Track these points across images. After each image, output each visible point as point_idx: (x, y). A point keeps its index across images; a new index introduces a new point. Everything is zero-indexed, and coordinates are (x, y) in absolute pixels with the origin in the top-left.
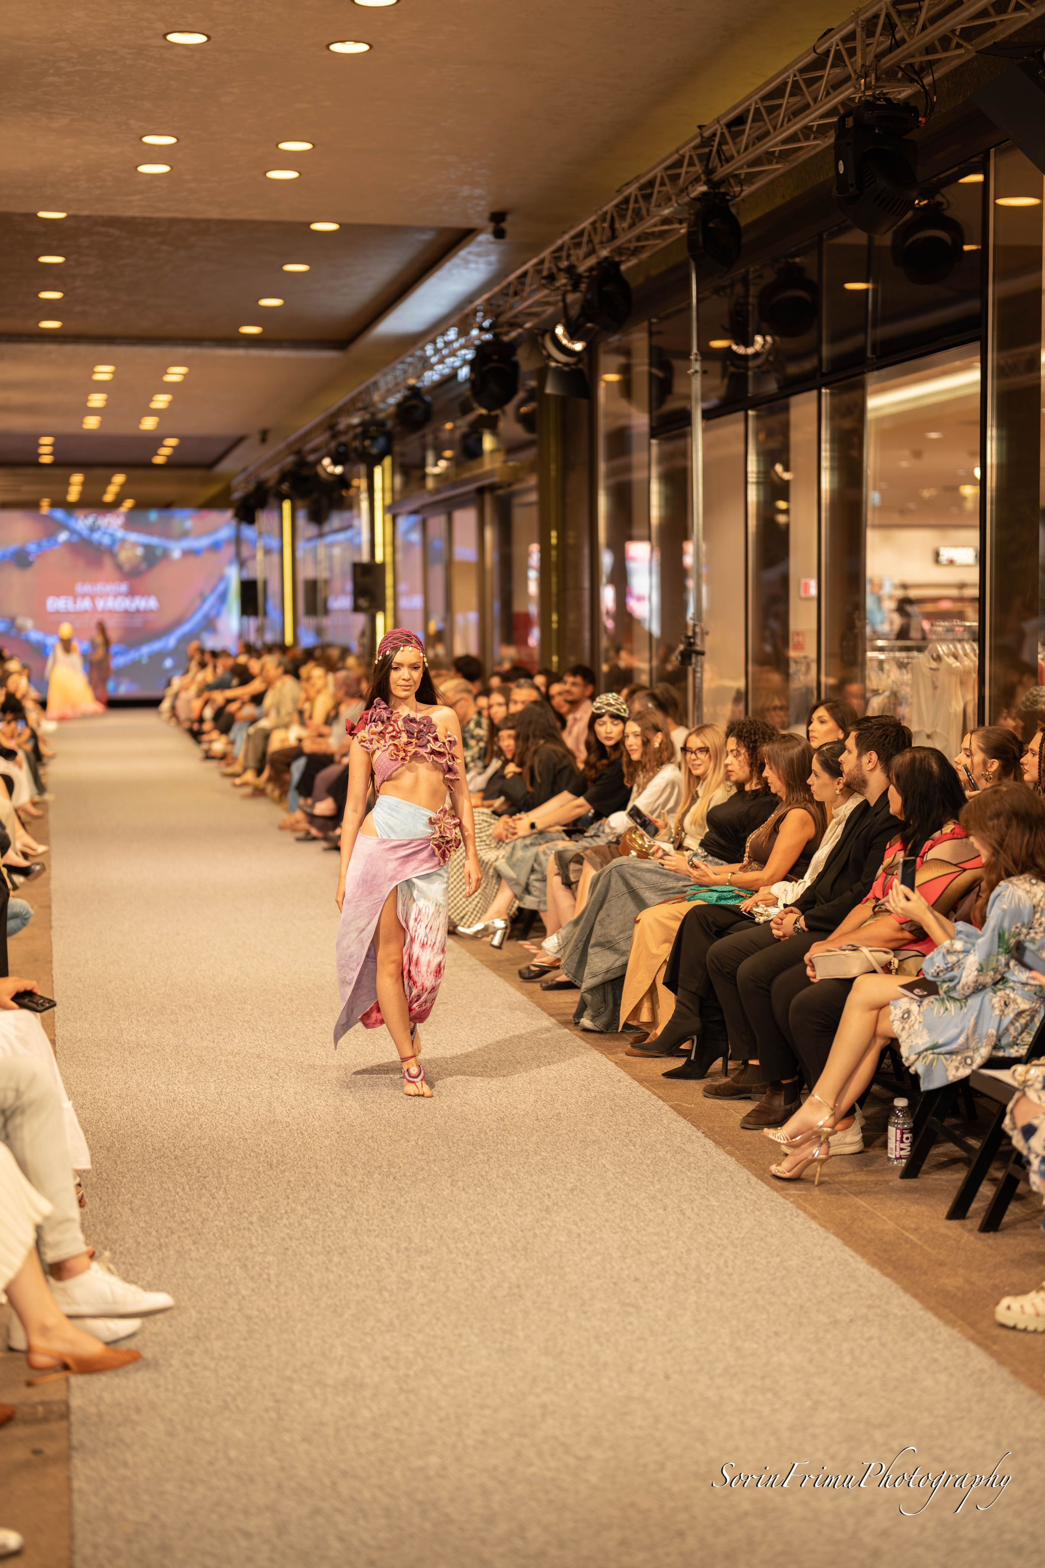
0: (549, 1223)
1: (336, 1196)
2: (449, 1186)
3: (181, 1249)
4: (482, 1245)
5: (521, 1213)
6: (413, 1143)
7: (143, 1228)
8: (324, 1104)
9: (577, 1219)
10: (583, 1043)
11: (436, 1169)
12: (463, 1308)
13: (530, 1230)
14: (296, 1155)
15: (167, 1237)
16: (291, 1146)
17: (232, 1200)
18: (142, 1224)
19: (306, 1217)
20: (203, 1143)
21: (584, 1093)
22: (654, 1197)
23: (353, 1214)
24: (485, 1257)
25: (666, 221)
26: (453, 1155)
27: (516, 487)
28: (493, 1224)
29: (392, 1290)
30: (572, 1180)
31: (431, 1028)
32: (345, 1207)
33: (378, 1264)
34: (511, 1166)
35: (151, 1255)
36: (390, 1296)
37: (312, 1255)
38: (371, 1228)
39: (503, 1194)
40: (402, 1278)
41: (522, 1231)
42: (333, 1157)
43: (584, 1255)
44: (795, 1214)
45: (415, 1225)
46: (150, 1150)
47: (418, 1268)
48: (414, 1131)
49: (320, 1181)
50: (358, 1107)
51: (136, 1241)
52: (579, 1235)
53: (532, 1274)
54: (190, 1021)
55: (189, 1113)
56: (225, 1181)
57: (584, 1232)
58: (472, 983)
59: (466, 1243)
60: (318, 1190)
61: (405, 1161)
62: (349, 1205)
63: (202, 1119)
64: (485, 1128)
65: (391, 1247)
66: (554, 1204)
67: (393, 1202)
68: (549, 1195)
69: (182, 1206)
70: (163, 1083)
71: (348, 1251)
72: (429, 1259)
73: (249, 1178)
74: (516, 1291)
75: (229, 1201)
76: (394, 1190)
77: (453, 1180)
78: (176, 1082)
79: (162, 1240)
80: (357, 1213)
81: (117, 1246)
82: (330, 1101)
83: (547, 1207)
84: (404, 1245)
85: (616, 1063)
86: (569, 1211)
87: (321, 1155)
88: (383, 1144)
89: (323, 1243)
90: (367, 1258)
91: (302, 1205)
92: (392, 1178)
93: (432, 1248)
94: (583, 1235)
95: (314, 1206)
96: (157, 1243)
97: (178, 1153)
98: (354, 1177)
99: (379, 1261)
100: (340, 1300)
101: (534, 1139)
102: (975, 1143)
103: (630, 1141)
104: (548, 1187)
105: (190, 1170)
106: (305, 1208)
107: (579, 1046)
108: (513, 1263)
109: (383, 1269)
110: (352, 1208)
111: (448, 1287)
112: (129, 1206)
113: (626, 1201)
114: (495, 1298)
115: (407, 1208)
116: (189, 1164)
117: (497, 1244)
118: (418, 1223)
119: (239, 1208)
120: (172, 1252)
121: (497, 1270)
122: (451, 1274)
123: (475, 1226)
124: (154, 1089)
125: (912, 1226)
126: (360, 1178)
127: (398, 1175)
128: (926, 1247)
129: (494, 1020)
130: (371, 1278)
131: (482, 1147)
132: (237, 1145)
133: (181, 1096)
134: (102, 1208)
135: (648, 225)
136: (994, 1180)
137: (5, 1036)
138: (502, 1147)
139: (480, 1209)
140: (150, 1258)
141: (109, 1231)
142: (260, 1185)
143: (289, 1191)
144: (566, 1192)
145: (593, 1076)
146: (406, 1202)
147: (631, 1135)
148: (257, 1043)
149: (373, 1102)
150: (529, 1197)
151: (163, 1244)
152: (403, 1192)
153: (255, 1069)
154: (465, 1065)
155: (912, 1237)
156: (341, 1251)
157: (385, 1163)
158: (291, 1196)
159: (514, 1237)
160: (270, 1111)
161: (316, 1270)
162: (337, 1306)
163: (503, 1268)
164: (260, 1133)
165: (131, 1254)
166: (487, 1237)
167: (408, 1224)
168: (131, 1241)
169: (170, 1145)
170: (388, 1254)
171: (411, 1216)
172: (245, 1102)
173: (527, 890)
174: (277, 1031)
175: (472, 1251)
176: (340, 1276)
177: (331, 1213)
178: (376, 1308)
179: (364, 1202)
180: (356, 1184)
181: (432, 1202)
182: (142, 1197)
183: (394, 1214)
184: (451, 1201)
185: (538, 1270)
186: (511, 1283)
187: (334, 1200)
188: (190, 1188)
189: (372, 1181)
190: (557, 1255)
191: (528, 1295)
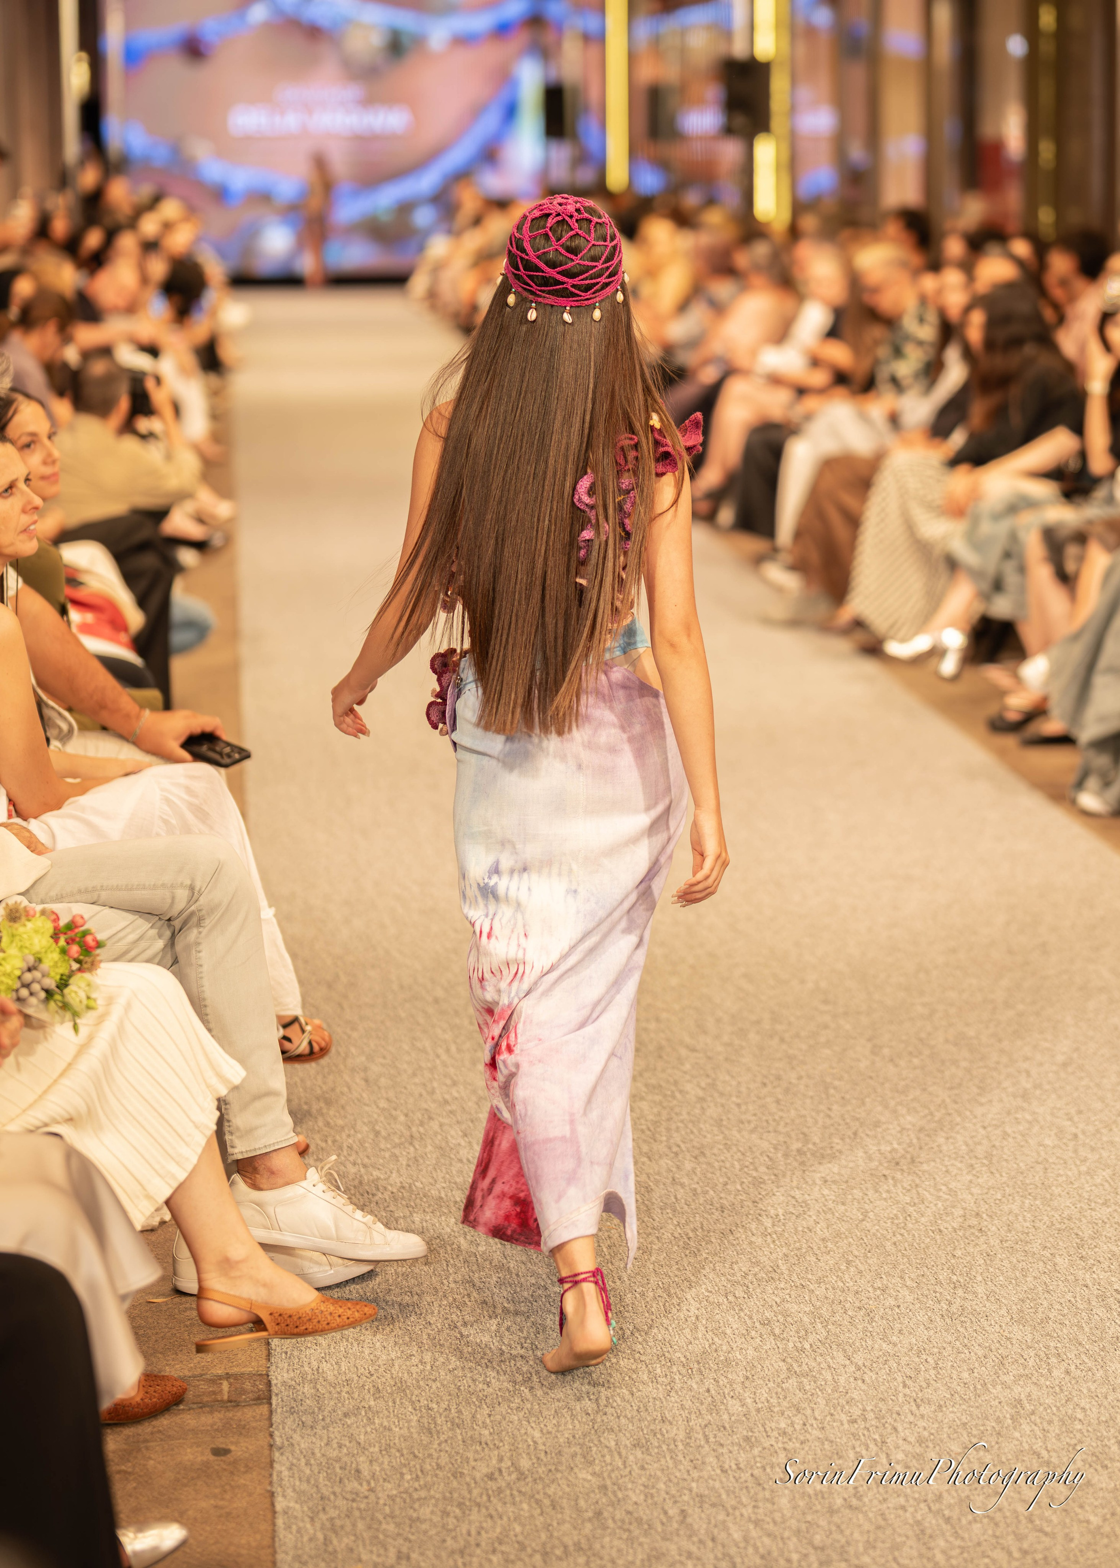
0: (1029, 1117)
1: (687, 1066)
2: (867, 1053)
3: (443, 1145)
4: (921, 1148)
5: (983, 1100)
7: (383, 1109)
9: (1073, 1111)
11: (848, 1027)
12: (889, 1246)
13: (996, 1127)
15: (422, 1124)
18: (383, 1104)
19: (642, 1099)
23: (716, 1095)
24: (925, 1167)
28: (938, 1115)
29: (777, 1215)
30: (1064, 1050)
32: (703, 1084)
33: (755, 1174)
34: (967, 1025)
35: (397, 1151)
36: (773, 1225)
37: (650, 1159)
38: (743, 1117)
39: (952, 1069)
40: (793, 1197)
41: (984, 1128)
43: (1083, 1168)
45: (814, 1114)
46: (394, 987)
47: (818, 1182)
49: (664, 1043)
51: (374, 1130)
52: (1076, 1136)
53: (999, 1196)
57: (1084, 1132)
59: (896, 1146)
60: (660, 1057)
64: (925, 964)
65: (775, 1148)
66: (1037, 1086)
67: (779, 1078)
68: (1027, 1072)
69: (445, 1076)
71: (708, 1153)
72: (836, 1170)
74: (974, 1221)
76: (781, 1059)
77: (874, 1046)
79: (414, 1129)
80: (722, 1094)
81: (344, 1136)
83: (1024, 1090)
84: (798, 1145)
86: (1060, 1097)
88: (763, 986)
89: (667, 1141)
90: (737, 1165)
92: (776, 1040)
93: (840, 1152)
94: (1081, 1136)
96: (407, 1133)
97: (440, 993)
98: (717, 1037)
99: (756, 1169)
100: (694, 1230)
101: (1004, 983)
105: (457, 1021)
108: (969, 1177)
109: (764, 1182)
110: (713, 1085)
111: (865, 1214)
112: (362, 1074)
114: (940, 1231)
115: (802, 1087)
117: (944, 1148)
118: (818, 1112)
120: (430, 1148)
121: (944, 1188)
122: (871, 1193)
123: (909, 1118)
126: (726, 1038)
127: (786, 1036)
130: (744, 1197)
134: (320, 1078)
137: (168, 801)
139: (917, 1092)
140: (395, 1157)
141: (332, 1113)
144: (1054, 1068)
146: (800, 1078)
150: (995, 1074)
151: (417, 1135)
152: (795, 1062)
156: (697, 1152)
157: (766, 1016)
159: (972, 1137)
161: (657, 1182)
162: (689, 1238)
163: (953, 1185)
165: (365, 1149)
166: (928, 1135)
167: (803, 1112)
168: (365, 1129)
170: (770, 1159)
171: (808, 1101)
173: (998, 586)
175: (903, 1157)
176: (694, 1192)
177: (681, 1092)
178: (751, 1243)
179: (733, 1077)
180: (720, 1048)
181: (841, 1079)
182: (382, 1060)
183: (780, 1097)
184: (871, 1078)
185: (1008, 1190)
186: (965, 1209)
187: (685, 1073)
188: (457, 1049)
189: (744, 1044)
190: (1039, 1168)
191: (994, 1228)
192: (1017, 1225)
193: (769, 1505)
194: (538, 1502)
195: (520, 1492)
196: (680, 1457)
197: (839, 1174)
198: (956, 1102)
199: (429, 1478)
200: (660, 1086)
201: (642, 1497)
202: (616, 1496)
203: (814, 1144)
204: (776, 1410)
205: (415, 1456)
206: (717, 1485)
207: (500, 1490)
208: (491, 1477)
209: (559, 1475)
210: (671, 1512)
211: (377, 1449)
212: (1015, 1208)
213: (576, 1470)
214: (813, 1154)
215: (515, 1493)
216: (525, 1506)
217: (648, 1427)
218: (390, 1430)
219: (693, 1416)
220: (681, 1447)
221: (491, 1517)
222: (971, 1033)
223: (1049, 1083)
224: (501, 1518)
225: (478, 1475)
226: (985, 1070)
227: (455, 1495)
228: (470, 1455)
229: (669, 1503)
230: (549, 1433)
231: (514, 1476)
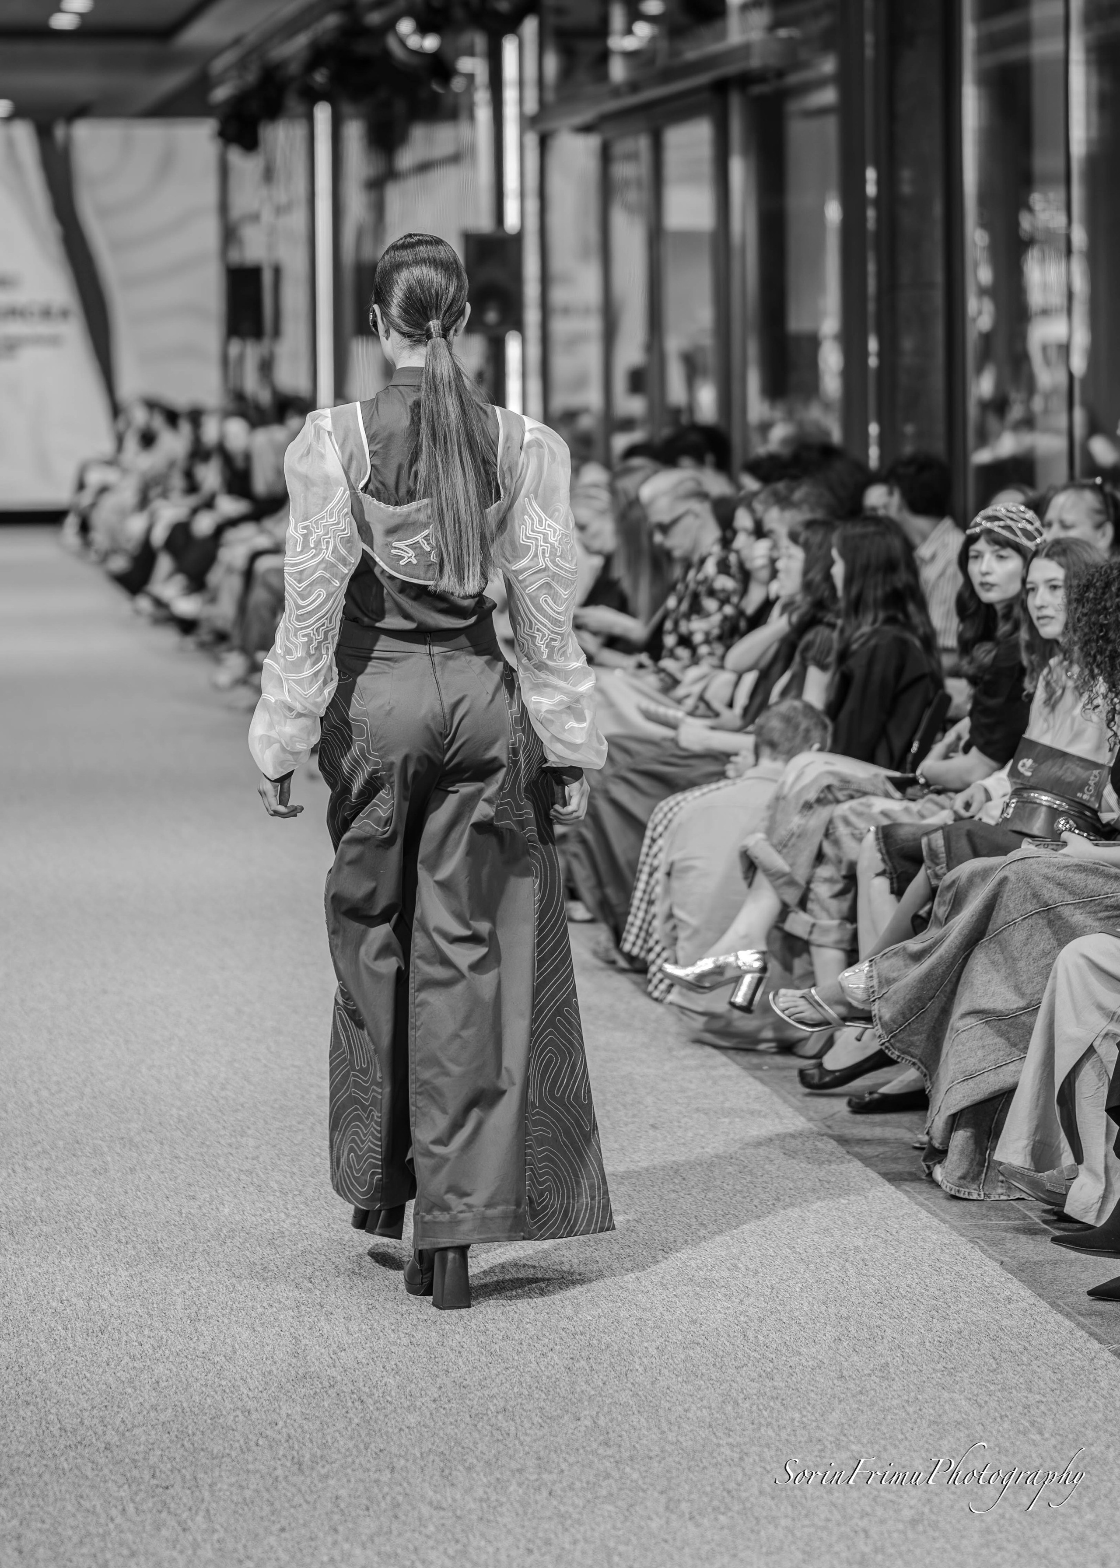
1: (431, 1528)
2: (661, 1510)
6: (588, 1422)
8: (405, 1341)
10: (936, 1222)
11: (635, 1476)
14: (351, 1445)
16: (340, 1425)
17: (221, 1534)
20: (162, 1417)
21: (937, 1325)
22: (1082, 1539)
26: (669, 1448)
27: (793, 79)
30: (912, 1503)
31: (623, 1189)
39: (771, 1529)
42: (425, 1449)
46: (55, 1430)
48: (591, 1399)
49: (400, 1498)
50: (475, 1349)
54: (132, 1170)
55: (133, 1358)
56: (207, 1494)
58: (706, 1096)
60: (396, 1517)
61: (572, 1459)
62: (459, 1547)
63: (160, 1369)
64: (734, 1394)
66: (876, 1551)
67: (548, 1542)
68: (865, 1531)
69: (121, 1545)
70: (80, 1295)
73: (257, 1491)
75: (216, 1537)
76: (550, 1518)
77: (670, 1500)
78: (106, 1293)
82: (418, 1335)
83: (863, 1555)
85: (1002, 1263)
87: (401, 1446)
88: (527, 1425)
91: (364, 1547)
92: (545, 1493)
95: (388, 1548)
97: (112, 1437)
98: (469, 1490)
101: (835, 1416)
103: (1033, 1424)
104: (864, 1515)
105: (135, 1473)
106: (369, 1553)
107: (925, 1228)
110: (464, 1552)
112: (14, 1543)
113: (1025, 1545)
115: (578, 1554)
116: (134, 1461)
119: (235, 1550)
124: (60, 1307)
126: (480, 1492)
127: (557, 1488)
129: (751, 1172)
131: (729, 1431)
132: (230, 1423)
133: (116, 1323)
138: (770, 1432)
139: (726, 1559)
142: (277, 1505)
143: (336, 1517)
144: (901, 1526)
145: (954, 1289)
146: (575, 1542)
147: (1034, 1411)
148: (268, 1215)
149: (506, 1338)
150: (824, 1535)
152: (569, 1522)
153: (264, 1269)
154: (693, 1263)
157: (531, 1463)
158: (341, 1528)
160: (296, 1355)
164: (277, 1399)
169: (96, 1421)
172: (245, 1335)
174: (309, 1191)
179: (490, 1542)
180: (472, 1505)
181: (627, 1543)
182: (39, 1525)
184: (666, 1541)
187: (428, 1537)
188: (137, 1509)
189: (504, 1500)
200: (397, 1554)
223: (893, 1545)
226: (812, 1530)
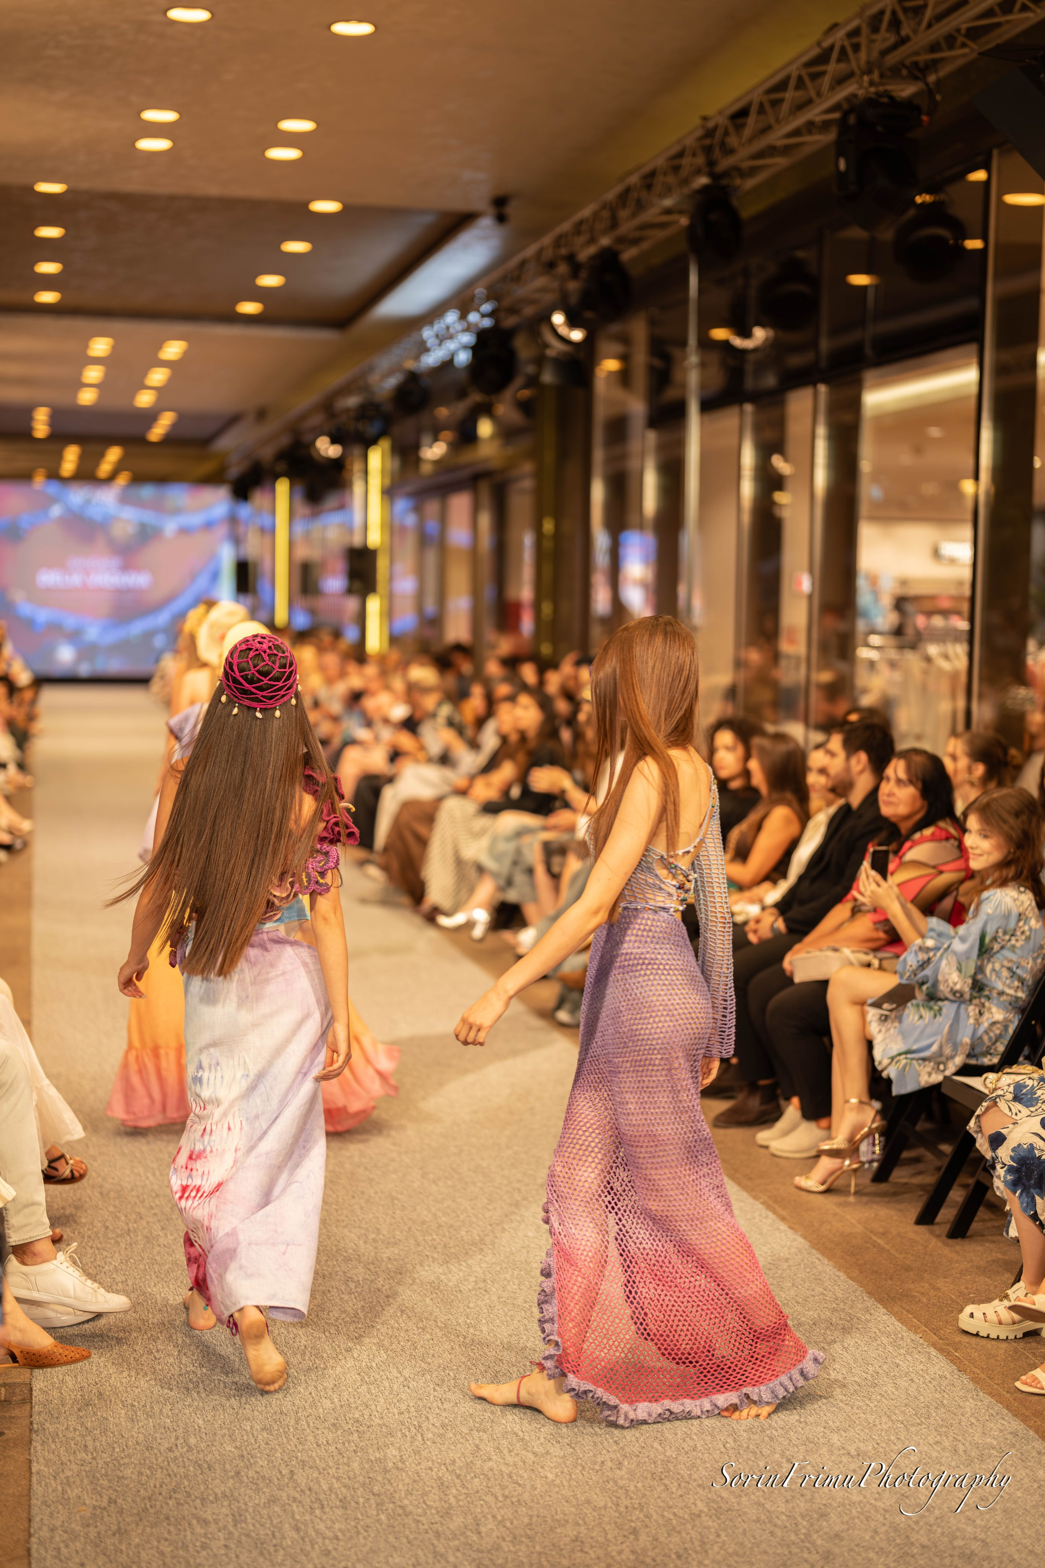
0: (518, 1218)
4: (450, 1238)
5: (490, 1207)
10: (560, 1037)
13: (498, 1224)
24: (453, 1250)
25: (668, 211)
27: (512, 473)
28: (462, 1217)
34: (483, 1159)
36: (356, 1287)
39: (473, 1187)
41: (490, 1225)
44: (764, 1215)
53: (498, 1268)
58: (452, 974)
59: (435, 1237)
65: (359, 1238)
67: (363, 1193)
72: (396, 1252)
74: (482, 1285)
84: (373, 1236)
93: (400, 1240)
102: (947, 1148)
104: (519, 1181)
108: (480, 1257)
109: (351, 1260)
114: (461, 1291)
115: (377, 1199)
117: (465, 1238)
118: (387, 1215)
123: (444, 1219)
125: (881, 1230)
128: (893, 1252)
135: (650, 215)
136: (965, 1186)
139: (450, 1202)
146: (376, 1193)
150: (499, 1191)
155: (879, 1241)
166: (456, 1230)
171: (381, 1208)
173: (509, 882)
175: (439, 1244)
178: (341, 1299)
181: (402, 1193)
183: (363, 1205)
184: (421, 1193)
185: (504, 1265)
186: (476, 1277)
190: (524, 1251)
191: (494, 1289)
192: (509, 1288)
193: (346, 1468)
194: (200, 1466)
195: (189, 1459)
196: (291, 1437)
197: (399, 1255)
198: (473, 1209)
199: (131, 1451)
201: (266, 1462)
202: (249, 1461)
203: (384, 1235)
204: (353, 1406)
205: (123, 1436)
206: (314, 1454)
207: (176, 1458)
208: (170, 1450)
209: (214, 1448)
210: (284, 1472)
211: (98, 1432)
212: (508, 1276)
213: (225, 1445)
214: (383, 1242)
215: (185, 1460)
216: (191, 1468)
217: (271, 1417)
218: (107, 1419)
219: (300, 1410)
220: (292, 1430)
221: (170, 1476)
222: (484, 1164)
224: (176, 1476)
225: (162, 1449)
226: (493, 1188)
227: (147, 1462)
228: (158, 1435)
229: (283, 1466)
230: (209, 1421)
231: (185, 1449)
